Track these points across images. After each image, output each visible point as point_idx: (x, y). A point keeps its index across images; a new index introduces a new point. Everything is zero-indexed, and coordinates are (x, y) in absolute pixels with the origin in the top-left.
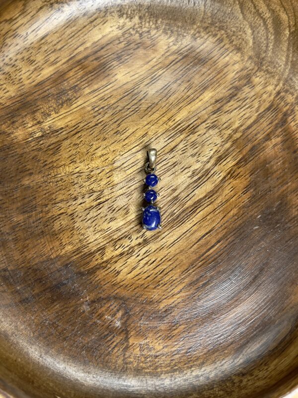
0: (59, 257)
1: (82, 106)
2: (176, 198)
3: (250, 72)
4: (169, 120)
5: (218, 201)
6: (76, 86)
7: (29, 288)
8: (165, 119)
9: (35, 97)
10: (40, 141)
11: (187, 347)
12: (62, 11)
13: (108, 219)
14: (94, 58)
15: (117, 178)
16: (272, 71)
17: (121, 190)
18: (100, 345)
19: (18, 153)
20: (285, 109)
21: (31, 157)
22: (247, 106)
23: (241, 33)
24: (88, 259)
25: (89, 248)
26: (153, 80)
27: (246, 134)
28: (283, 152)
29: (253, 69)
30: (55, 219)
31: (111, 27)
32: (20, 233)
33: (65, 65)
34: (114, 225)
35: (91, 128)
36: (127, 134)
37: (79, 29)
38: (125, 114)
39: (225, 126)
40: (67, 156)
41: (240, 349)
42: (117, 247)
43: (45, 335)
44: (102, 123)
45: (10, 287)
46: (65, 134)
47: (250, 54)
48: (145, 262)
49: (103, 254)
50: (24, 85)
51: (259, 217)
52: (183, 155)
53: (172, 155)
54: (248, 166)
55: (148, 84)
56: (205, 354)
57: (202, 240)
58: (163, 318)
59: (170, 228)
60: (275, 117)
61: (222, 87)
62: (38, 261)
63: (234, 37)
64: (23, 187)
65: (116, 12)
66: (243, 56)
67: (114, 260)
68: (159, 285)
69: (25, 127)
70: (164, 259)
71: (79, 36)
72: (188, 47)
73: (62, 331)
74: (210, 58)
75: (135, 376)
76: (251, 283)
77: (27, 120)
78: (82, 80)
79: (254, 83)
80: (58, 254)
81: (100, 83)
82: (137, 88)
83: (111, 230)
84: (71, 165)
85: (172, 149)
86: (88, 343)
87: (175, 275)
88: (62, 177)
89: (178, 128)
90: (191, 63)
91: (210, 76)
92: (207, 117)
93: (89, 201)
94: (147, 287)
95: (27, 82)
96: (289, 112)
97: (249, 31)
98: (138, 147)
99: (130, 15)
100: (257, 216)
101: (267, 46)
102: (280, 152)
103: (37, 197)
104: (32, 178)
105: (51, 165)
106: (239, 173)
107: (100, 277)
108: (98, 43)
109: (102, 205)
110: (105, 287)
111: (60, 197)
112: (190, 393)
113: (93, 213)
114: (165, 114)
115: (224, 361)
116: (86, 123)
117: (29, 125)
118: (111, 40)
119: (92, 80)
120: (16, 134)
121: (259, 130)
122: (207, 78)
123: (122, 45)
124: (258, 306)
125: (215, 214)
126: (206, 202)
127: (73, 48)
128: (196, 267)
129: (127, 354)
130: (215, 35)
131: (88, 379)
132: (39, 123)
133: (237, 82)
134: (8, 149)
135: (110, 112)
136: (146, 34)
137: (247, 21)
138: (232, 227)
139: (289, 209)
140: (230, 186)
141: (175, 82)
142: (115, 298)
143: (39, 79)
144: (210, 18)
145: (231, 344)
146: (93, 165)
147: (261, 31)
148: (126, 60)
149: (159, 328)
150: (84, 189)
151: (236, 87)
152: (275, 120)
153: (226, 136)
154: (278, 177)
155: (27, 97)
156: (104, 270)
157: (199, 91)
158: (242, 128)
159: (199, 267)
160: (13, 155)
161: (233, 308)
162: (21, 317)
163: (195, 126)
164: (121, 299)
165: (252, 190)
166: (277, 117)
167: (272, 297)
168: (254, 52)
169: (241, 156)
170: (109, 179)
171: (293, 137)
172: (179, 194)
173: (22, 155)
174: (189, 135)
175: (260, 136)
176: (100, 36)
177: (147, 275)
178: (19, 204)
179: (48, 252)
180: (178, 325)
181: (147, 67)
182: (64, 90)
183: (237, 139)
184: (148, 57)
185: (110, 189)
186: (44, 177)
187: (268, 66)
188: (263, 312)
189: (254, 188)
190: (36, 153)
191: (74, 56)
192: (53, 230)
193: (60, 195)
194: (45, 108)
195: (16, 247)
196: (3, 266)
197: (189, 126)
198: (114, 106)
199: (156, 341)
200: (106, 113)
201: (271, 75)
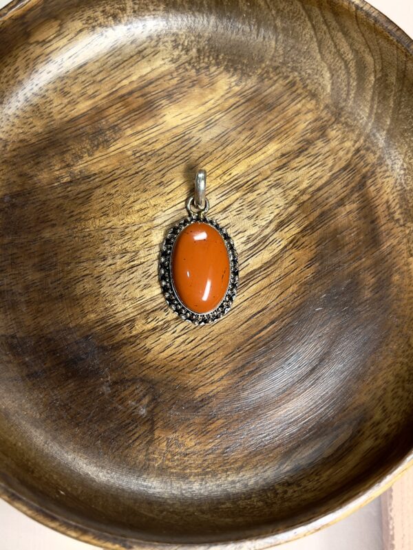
0: (79, 327)
1: (121, 150)
4: (224, 173)
5: (276, 274)
6: (116, 125)
7: (40, 361)
8: (219, 172)
9: (66, 135)
10: (68, 187)
11: (224, 446)
12: (106, 37)
13: (142, 286)
14: (139, 95)
15: (156, 237)
16: (352, 123)
18: (119, 435)
19: (40, 199)
20: (364, 171)
21: (55, 206)
22: (319, 164)
23: (317, 77)
24: (113, 332)
25: (116, 318)
26: (209, 124)
27: (315, 197)
28: (359, 221)
29: (329, 120)
30: (77, 281)
31: (163, 59)
32: (35, 295)
33: (105, 100)
34: (148, 294)
35: (130, 176)
36: (172, 187)
37: (125, 59)
38: (172, 162)
39: (290, 185)
40: (97, 207)
41: (288, 454)
42: (149, 320)
43: (54, 418)
44: (144, 172)
45: (17, 356)
46: (98, 182)
47: (327, 102)
48: (182, 340)
49: (132, 327)
50: (54, 120)
51: (323, 297)
52: (238, 216)
53: (224, 216)
54: (315, 235)
55: (202, 129)
56: (245, 456)
57: (252, 319)
58: (199, 408)
61: (290, 139)
62: (53, 329)
63: (309, 81)
64: (44, 240)
65: (170, 42)
66: (318, 104)
67: (145, 335)
68: (196, 369)
70: (205, 338)
71: (124, 67)
72: (253, 89)
73: (75, 415)
74: (278, 103)
75: (158, 475)
76: (308, 376)
77: (54, 161)
78: (124, 119)
79: (330, 137)
80: (78, 323)
81: (145, 125)
82: (189, 134)
83: (144, 299)
84: (102, 218)
85: (225, 208)
86: (104, 432)
87: (216, 359)
88: (90, 232)
89: (234, 183)
90: (255, 107)
91: (277, 125)
92: (269, 172)
93: (120, 263)
94: (181, 370)
95: (57, 117)
96: (369, 174)
97: (328, 75)
99: (186, 46)
100: (321, 295)
101: (348, 95)
102: (355, 221)
103: (59, 254)
104: (54, 229)
105: (78, 217)
106: (304, 243)
107: (126, 354)
108: (145, 78)
109: (135, 268)
110: (131, 366)
111: (86, 256)
112: (223, 501)
113: (124, 278)
114: (219, 167)
115: (267, 467)
116: (124, 170)
117: (57, 168)
118: (162, 75)
119: (135, 120)
121: (331, 194)
122: (274, 127)
123: (175, 81)
124: (315, 403)
125: (271, 289)
126: (261, 274)
127: (117, 81)
128: (243, 351)
129: (151, 449)
130: (287, 77)
131: (101, 474)
132: (68, 166)
133: (309, 134)
134: (29, 194)
135: (154, 160)
136: (203, 71)
137: (325, 62)
138: (290, 307)
139: (361, 289)
140: (291, 258)
141: (234, 129)
142: (142, 380)
143: (74, 113)
144: (281, 57)
145: (278, 446)
146: (129, 220)
147: (342, 75)
148: (178, 99)
149: (191, 421)
151: (308, 140)
152: (351, 183)
153: (291, 198)
154: (350, 250)
155: (57, 134)
156: (131, 346)
157: (262, 142)
158: (311, 189)
159: (246, 352)
160: (34, 201)
161: (284, 404)
162: (28, 393)
163: (255, 183)
164: (149, 382)
165: (317, 264)
166: (353, 180)
167: (332, 394)
168: (332, 100)
169: (307, 223)
170: (147, 238)
171: (372, 204)
173: (44, 203)
174: (246, 194)
175: (333, 201)
176: (149, 69)
177: (183, 357)
178: (37, 260)
179: (67, 319)
180: (215, 419)
181: (203, 109)
182: (101, 130)
183: (304, 202)
184: (204, 98)
185: (147, 249)
186: (68, 229)
187: (349, 117)
188: (319, 412)
189: (320, 262)
190: (62, 201)
191: (116, 91)
192: (75, 293)
193: (86, 253)
194: (77, 149)
195: (29, 310)
196: (11, 332)
197: (247, 182)
198: (160, 152)
199: (187, 436)
200: (149, 160)
201: (350, 128)
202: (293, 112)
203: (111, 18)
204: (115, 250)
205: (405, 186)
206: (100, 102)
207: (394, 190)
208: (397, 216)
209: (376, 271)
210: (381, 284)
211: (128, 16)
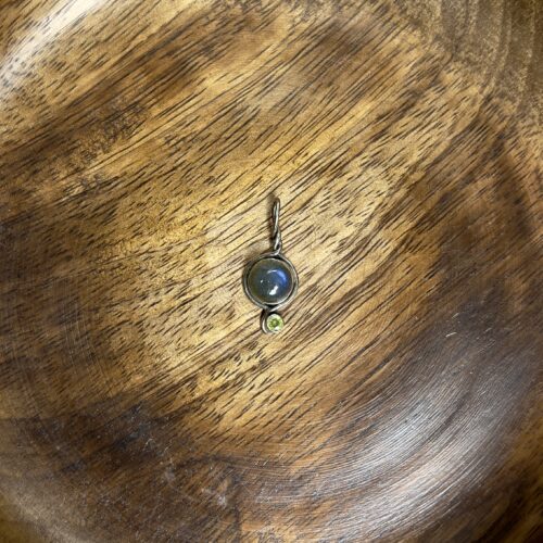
0: (122, 395)
1: (149, 138)
2: (313, 288)
3: (437, 62)
4: (298, 154)
5: (385, 291)
6: (136, 103)
7: (76, 448)
8: (290, 153)
9: (69, 126)
10: (82, 201)
11: (336, 537)
13: (200, 328)
14: (164, 53)
15: (213, 257)
16: (477, 59)
17: (220, 278)
18: (194, 536)
19: (45, 223)
20: (500, 127)
21: (67, 230)
22: (433, 124)
24: (169, 396)
25: (171, 377)
26: (269, 85)
27: (432, 174)
28: (498, 203)
29: (443, 58)
30: (111, 332)
32: (56, 358)
33: (117, 67)
34: (210, 338)
35: (166, 174)
36: (226, 182)
38: (222, 148)
39: (394, 160)
40: (125, 224)
42: (216, 375)
43: (104, 522)
44: (184, 166)
45: (44, 446)
46: (122, 188)
47: (437, 31)
48: (265, 398)
49: (194, 387)
50: (48, 107)
51: (455, 316)
52: (323, 214)
53: (304, 215)
54: (437, 229)
55: (259, 93)
57: (358, 359)
58: (297, 489)
59: (305, 340)
60: (483, 142)
61: (389, 92)
62: (87, 402)
64: (58, 280)
66: (425, 35)
67: (212, 396)
68: (289, 436)
69: (55, 179)
70: (296, 392)
71: (137, 15)
72: (327, 24)
73: (132, 515)
74: (366, 41)
76: (443, 428)
77: (57, 167)
78: (146, 93)
79: (445, 83)
80: (119, 390)
81: (178, 96)
82: (241, 102)
83: (206, 347)
84: (135, 239)
85: (305, 204)
86: (174, 534)
87: (314, 418)
88: (120, 262)
89: (313, 167)
90: (333, 51)
91: (367, 74)
92: (362, 145)
93: (166, 299)
94: (267, 439)
95: (52, 102)
96: (507, 132)
98: (245, 204)
100: (452, 315)
101: (467, 17)
102: (491, 203)
103: (82, 297)
104: (71, 265)
105: (101, 242)
106: (421, 242)
107: (190, 425)
108: (169, 27)
109: (187, 306)
110: (199, 441)
111: (120, 295)
113: (174, 320)
114: (290, 145)
116: (157, 167)
117: (62, 176)
118: (194, 19)
119: (163, 92)
121: (455, 167)
122: (363, 78)
123: (213, 26)
124: (455, 466)
125: (381, 312)
126: (364, 293)
127: (130, 37)
128: (349, 405)
132: (78, 170)
133: (414, 82)
134: (29, 217)
135: (197, 146)
136: (253, 5)
138: (410, 336)
139: (508, 300)
140: (405, 265)
141: (306, 87)
142: (217, 459)
143: (74, 95)
145: (410, 530)
148: (221, 52)
149: (289, 507)
150: (159, 279)
151: (414, 91)
152: (483, 147)
153: (397, 178)
154: (488, 246)
155: (55, 127)
156: (196, 414)
157: (348, 101)
158: (425, 164)
159: (354, 404)
160: (37, 227)
161: (413, 471)
162: (66, 494)
163: (343, 164)
164: (226, 461)
165: (443, 271)
167: (479, 451)
168: (444, 27)
169: (423, 213)
170: (199, 260)
171: (515, 176)
172: (320, 280)
173: (52, 228)
174: (332, 180)
175: (457, 177)
176: (174, 14)
177: (267, 420)
178: (52, 310)
179: (104, 387)
180: (321, 501)
181: (257, 63)
182: (117, 112)
183: (417, 183)
184: (258, 45)
185: (200, 276)
186: (90, 261)
187: (470, 51)
188: (463, 477)
189: (447, 267)
190: (75, 222)
191: (131, 51)
192: (110, 349)
193: (119, 292)
194: (87, 145)
196: (31, 413)
197: (332, 162)
198: (203, 135)
199: (285, 527)
200: (190, 147)
201: (474, 67)
202: (387, 52)
204: (158, 281)
206: (110, 71)
209: (527, 272)
210: (536, 289)
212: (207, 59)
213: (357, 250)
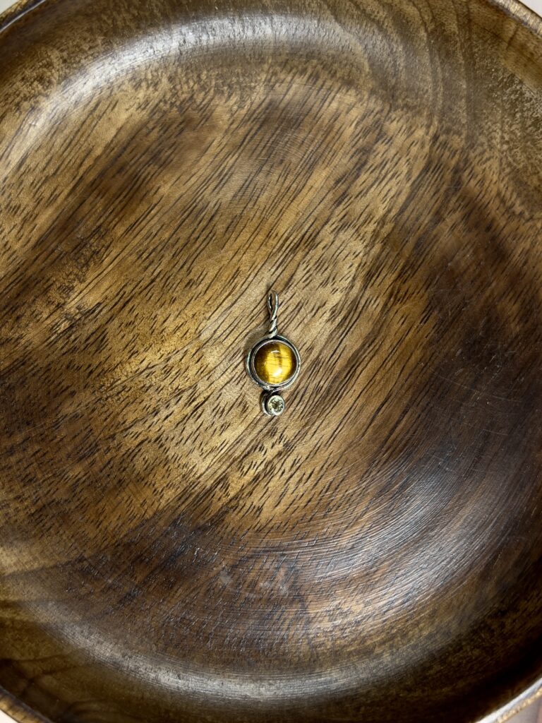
0: (159, 513)
1: (120, 257)
2: (316, 362)
3: (378, 116)
4: (268, 236)
5: (387, 346)
6: (99, 227)
7: (127, 577)
8: (261, 237)
9: (39, 265)
10: (70, 336)
11: (402, 594)
12: (39, 110)
13: (218, 428)
14: (115, 171)
15: (212, 357)
16: (415, 103)
17: (224, 376)
19: (40, 366)
20: (453, 162)
21: (64, 367)
22: (389, 176)
23: (345, 55)
24: (205, 502)
25: (202, 483)
26: (223, 179)
27: (401, 223)
28: (470, 235)
29: (382, 110)
30: (133, 455)
31: (127, 110)
32: (85, 494)
33: (71, 196)
34: (230, 435)
35: (146, 288)
36: (207, 281)
37: (76, 129)
38: (194, 248)
39: (362, 219)
40: (120, 346)
42: (245, 470)
43: (174, 642)
44: (162, 276)
45: (95, 583)
46: (107, 312)
47: (370, 86)
48: (298, 479)
49: (226, 487)
50: (15, 252)
51: (458, 353)
52: (307, 288)
53: (289, 294)
54: (419, 274)
55: (216, 188)
56: (434, 596)
57: (377, 418)
59: (322, 413)
60: (441, 180)
61: (340, 154)
62: (127, 529)
63: (336, 65)
64: (67, 418)
65: (126, 82)
66: (360, 92)
67: (247, 491)
68: (331, 510)
69: (39, 320)
70: (326, 466)
71: (79, 141)
72: (264, 105)
73: (200, 628)
74: (305, 113)
75: (334, 662)
77: (38, 307)
78: (107, 214)
79: (390, 134)
80: (155, 509)
81: (138, 210)
82: (201, 200)
83: (228, 445)
84: (132, 359)
85: (288, 283)
86: (245, 634)
87: (351, 487)
88: (123, 385)
89: (286, 245)
90: (277, 129)
91: (314, 143)
92: (327, 213)
93: (177, 410)
94: (311, 519)
95: (17, 247)
96: (462, 165)
97: (359, 48)
98: (230, 297)
99: (151, 80)
100: (455, 353)
101: (394, 65)
102: (464, 237)
103: (95, 428)
104: (76, 401)
105: (100, 370)
106: (407, 291)
107: (232, 525)
108: (112, 146)
109: (200, 411)
110: (245, 538)
111: (131, 417)
112: (428, 665)
113: (191, 427)
114: (258, 230)
116: (135, 283)
117: (45, 316)
118: (134, 132)
119: (122, 209)
120: (28, 336)
121: (421, 210)
122: (311, 149)
123: (154, 135)
124: (496, 495)
125: (387, 368)
126: (366, 354)
127: (76, 165)
128: (381, 464)
129: (312, 632)
130: (304, 71)
131: (262, 690)
132: (59, 306)
133: (361, 140)
134: (23, 364)
135: (169, 253)
136: (188, 105)
137: (350, 32)
138: (420, 382)
139: (504, 325)
140: (398, 316)
141: (260, 170)
143: (36, 234)
145: (470, 568)
147: (378, 43)
148: (168, 157)
149: (349, 578)
150: (165, 392)
151: (363, 148)
152: (442, 186)
153: (369, 236)
154: (472, 278)
155: (27, 269)
156: (236, 512)
157: (303, 173)
158: (392, 214)
159: (385, 462)
160: (33, 372)
161: (458, 511)
162: (129, 624)
163: (313, 235)
164: (276, 550)
165: (436, 312)
166: (443, 180)
167: (515, 476)
168: (376, 80)
169: (402, 262)
170: (199, 363)
171: (480, 205)
172: (320, 354)
173: (48, 369)
174: (308, 253)
175: (426, 219)
176: (113, 132)
177: (306, 500)
178: (69, 448)
179: (139, 510)
180: (378, 564)
181: (207, 159)
182: (83, 240)
183: (389, 235)
184: (203, 142)
185: (205, 378)
187: (406, 97)
188: (507, 505)
189: (438, 308)
190: (70, 357)
191: (82, 177)
192: (136, 472)
193: (130, 414)
194: (61, 279)
195: (87, 517)
196: (74, 554)
197: (303, 237)
198: (172, 241)
199: (349, 599)
200: (163, 256)
201: (414, 111)
202: (329, 117)
203: (36, 83)
204: (165, 394)
205: (515, 164)
206: (66, 203)
207: (503, 175)
208: (518, 209)
209: (516, 292)
210: (528, 307)
211: (58, 71)
212: (157, 167)
213: (349, 314)
